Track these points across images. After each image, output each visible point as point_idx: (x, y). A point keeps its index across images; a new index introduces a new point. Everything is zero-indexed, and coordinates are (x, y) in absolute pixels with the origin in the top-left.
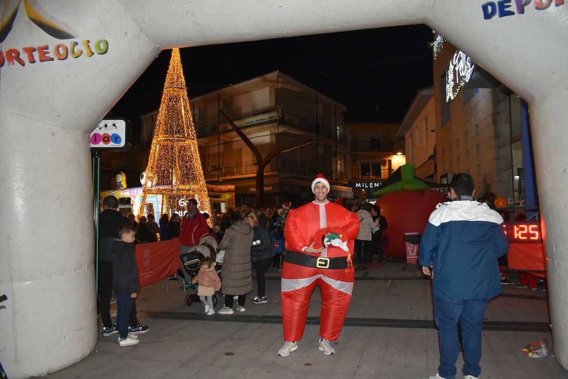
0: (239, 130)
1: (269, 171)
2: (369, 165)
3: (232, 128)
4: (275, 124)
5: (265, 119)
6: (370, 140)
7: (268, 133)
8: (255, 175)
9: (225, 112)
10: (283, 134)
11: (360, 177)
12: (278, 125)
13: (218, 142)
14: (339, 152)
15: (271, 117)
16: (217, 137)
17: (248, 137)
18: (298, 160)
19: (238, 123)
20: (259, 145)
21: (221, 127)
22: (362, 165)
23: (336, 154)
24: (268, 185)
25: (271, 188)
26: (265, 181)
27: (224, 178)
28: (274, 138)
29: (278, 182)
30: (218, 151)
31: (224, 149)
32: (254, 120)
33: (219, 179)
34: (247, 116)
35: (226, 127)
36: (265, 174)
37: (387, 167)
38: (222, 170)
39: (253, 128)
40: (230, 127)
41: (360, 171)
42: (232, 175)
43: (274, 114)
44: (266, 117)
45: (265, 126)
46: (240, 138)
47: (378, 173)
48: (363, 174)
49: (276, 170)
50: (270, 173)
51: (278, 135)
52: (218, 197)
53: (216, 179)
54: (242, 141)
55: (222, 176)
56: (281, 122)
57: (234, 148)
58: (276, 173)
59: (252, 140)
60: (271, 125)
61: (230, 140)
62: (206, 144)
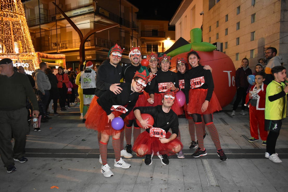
0: (68, 19)
1: (90, 46)
2: (151, 45)
3: (64, 17)
4: (93, 15)
5: (86, 11)
6: (152, 31)
7: (89, 21)
8: (79, 49)
9: (60, 7)
10: (98, 22)
11: (146, 52)
12: (95, 15)
13: (56, 27)
14: (134, 37)
15: (90, 10)
16: (55, 23)
17: (76, 24)
18: (109, 40)
19: (68, 14)
20: (82, 29)
21: (57, 17)
22: (147, 45)
23: (132, 38)
24: (89, 55)
25: (91, 57)
26: (86, 53)
27: (61, 51)
28: (93, 24)
29: (95, 53)
30: (56, 34)
31: (61, 32)
32: (79, 11)
33: (57, 51)
34: (75, 9)
35: (61, 16)
36: (86, 48)
37: (161, 47)
38: (59, 45)
39: (79, 17)
40: (63, 17)
41: (146, 49)
42: (66, 48)
43: (92, 8)
44: (86, 10)
45: (86, 16)
46: (70, 25)
47: (156, 50)
48: (148, 51)
49: (93, 46)
50: (90, 47)
51: (95, 23)
52: (54, 62)
53: (56, 51)
54: (72, 27)
55: (59, 49)
56: (96, 13)
57: (67, 31)
58: (94, 47)
59: (78, 26)
60: (90, 15)
61: (64, 26)
62: (49, 28)
